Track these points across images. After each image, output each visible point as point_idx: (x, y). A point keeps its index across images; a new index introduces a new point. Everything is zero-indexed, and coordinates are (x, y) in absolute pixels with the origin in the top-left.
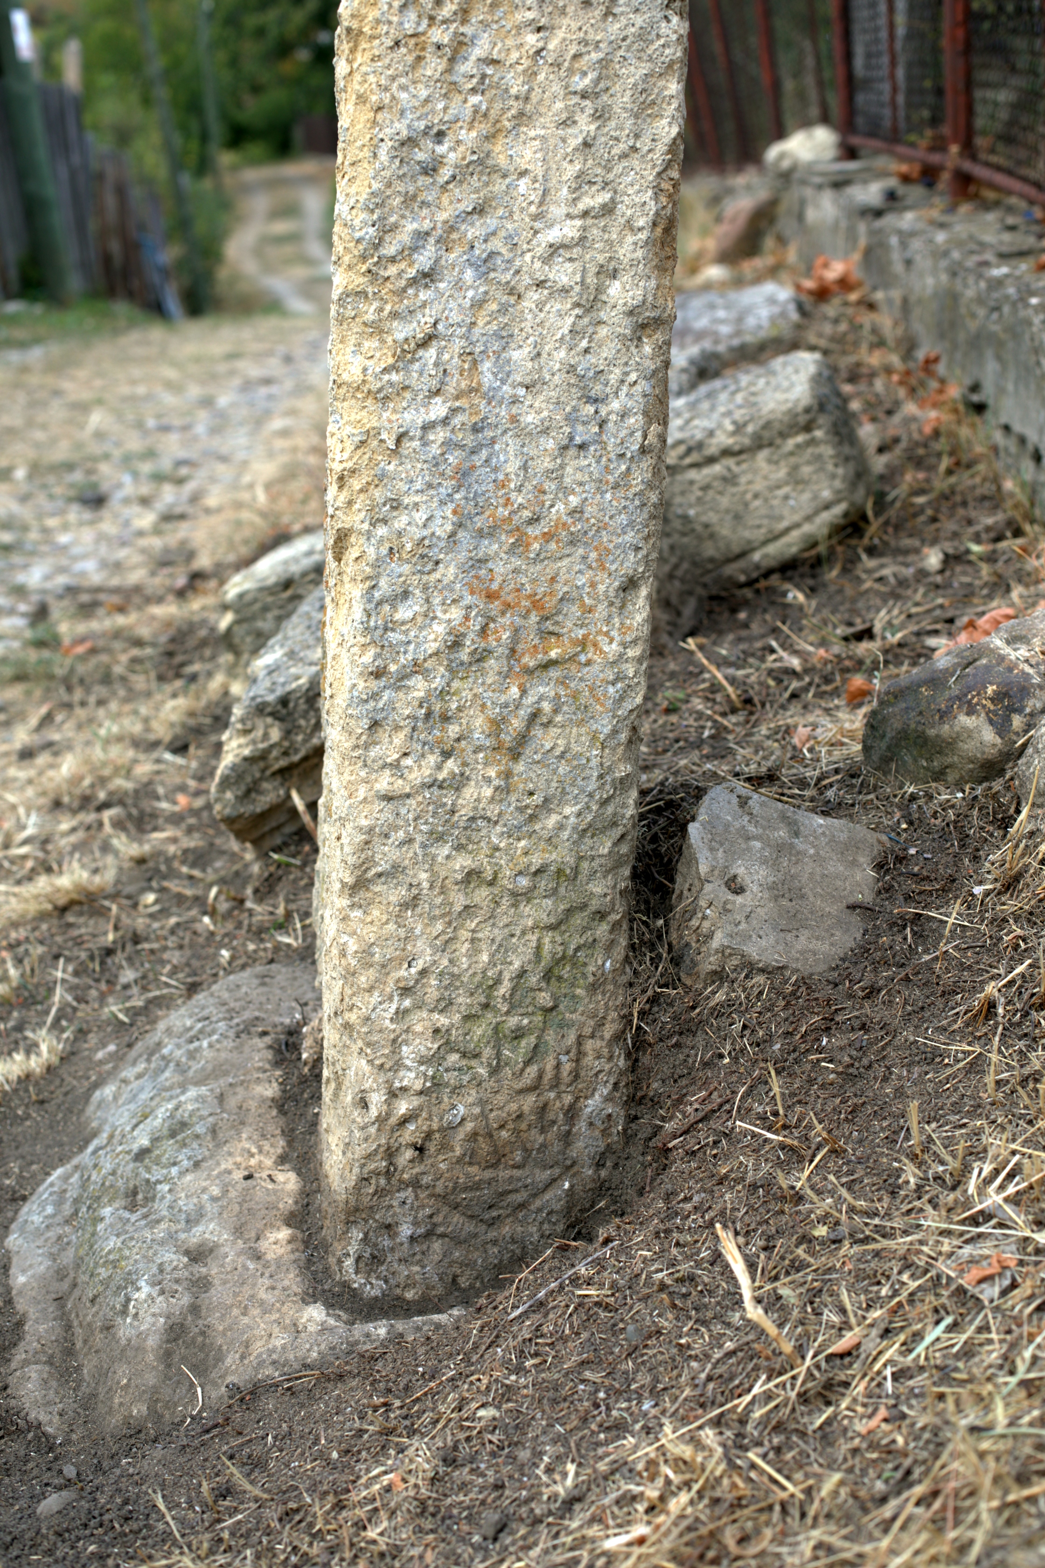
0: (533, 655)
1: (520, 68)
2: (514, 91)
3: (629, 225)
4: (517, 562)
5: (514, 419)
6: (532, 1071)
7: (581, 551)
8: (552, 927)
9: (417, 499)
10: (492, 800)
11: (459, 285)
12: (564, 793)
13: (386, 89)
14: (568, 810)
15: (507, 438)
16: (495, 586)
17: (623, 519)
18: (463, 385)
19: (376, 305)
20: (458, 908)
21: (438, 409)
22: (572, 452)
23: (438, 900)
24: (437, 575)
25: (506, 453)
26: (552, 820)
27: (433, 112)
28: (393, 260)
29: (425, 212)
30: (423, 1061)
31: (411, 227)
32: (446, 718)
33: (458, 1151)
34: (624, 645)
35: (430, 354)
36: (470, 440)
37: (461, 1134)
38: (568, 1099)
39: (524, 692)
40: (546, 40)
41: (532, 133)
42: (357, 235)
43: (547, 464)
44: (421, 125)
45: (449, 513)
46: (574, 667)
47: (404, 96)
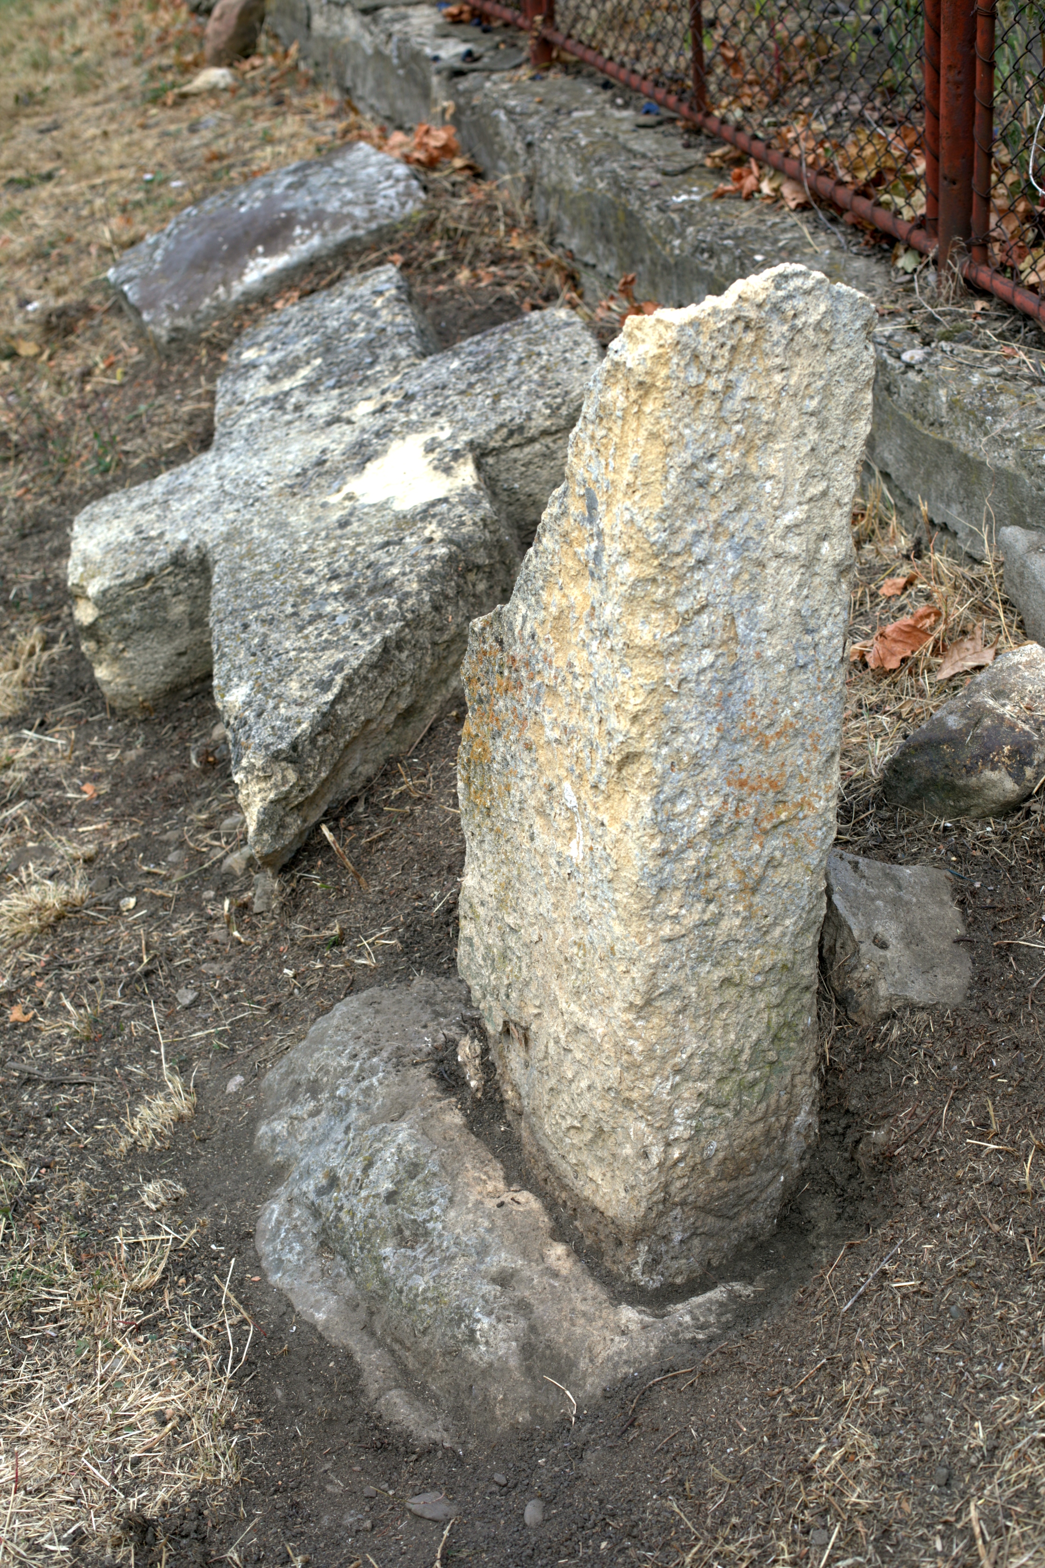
0: (769, 821)
1: (770, 401)
2: (765, 418)
3: (839, 503)
4: (759, 757)
5: (759, 656)
6: (764, 1105)
7: (800, 740)
8: (778, 1006)
9: (692, 724)
10: (740, 926)
11: (724, 566)
12: (786, 910)
13: (675, 428)
14: (788, 922)
15: (754, 670)
16: (744, 776)
17: (829, 712)
18: (725, 637)
19: (664, 587)
20: (715, 1006)
21: (707, 657)
22: (796, 671)
23: (703, 1004)
24: (703, 776)
25: (752, 679)
26: (777, 932)
27: (708, 440)
28: (678, 554)
29: (701, 515)
30: (689, 1117)
31: (691, 528)
32: (709, 876)
33: (713, 1174)
34: (828, 800)
35: (704, 619)
36: (728, 676)
37: (715, 1162)
38: (784, 1120)
39: (762, 846)
40: (788, 378)
41: (777, 447)
42: (653, 539)
43: (780, 683)
44: (700, 452)
45: (714, 731)
46: (794, 822)
47: (687, 432)
